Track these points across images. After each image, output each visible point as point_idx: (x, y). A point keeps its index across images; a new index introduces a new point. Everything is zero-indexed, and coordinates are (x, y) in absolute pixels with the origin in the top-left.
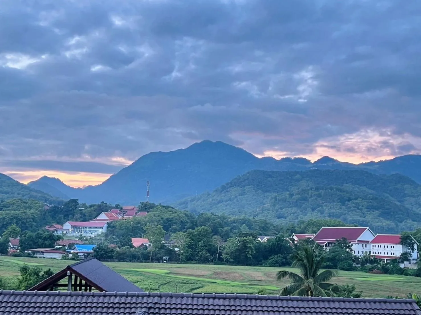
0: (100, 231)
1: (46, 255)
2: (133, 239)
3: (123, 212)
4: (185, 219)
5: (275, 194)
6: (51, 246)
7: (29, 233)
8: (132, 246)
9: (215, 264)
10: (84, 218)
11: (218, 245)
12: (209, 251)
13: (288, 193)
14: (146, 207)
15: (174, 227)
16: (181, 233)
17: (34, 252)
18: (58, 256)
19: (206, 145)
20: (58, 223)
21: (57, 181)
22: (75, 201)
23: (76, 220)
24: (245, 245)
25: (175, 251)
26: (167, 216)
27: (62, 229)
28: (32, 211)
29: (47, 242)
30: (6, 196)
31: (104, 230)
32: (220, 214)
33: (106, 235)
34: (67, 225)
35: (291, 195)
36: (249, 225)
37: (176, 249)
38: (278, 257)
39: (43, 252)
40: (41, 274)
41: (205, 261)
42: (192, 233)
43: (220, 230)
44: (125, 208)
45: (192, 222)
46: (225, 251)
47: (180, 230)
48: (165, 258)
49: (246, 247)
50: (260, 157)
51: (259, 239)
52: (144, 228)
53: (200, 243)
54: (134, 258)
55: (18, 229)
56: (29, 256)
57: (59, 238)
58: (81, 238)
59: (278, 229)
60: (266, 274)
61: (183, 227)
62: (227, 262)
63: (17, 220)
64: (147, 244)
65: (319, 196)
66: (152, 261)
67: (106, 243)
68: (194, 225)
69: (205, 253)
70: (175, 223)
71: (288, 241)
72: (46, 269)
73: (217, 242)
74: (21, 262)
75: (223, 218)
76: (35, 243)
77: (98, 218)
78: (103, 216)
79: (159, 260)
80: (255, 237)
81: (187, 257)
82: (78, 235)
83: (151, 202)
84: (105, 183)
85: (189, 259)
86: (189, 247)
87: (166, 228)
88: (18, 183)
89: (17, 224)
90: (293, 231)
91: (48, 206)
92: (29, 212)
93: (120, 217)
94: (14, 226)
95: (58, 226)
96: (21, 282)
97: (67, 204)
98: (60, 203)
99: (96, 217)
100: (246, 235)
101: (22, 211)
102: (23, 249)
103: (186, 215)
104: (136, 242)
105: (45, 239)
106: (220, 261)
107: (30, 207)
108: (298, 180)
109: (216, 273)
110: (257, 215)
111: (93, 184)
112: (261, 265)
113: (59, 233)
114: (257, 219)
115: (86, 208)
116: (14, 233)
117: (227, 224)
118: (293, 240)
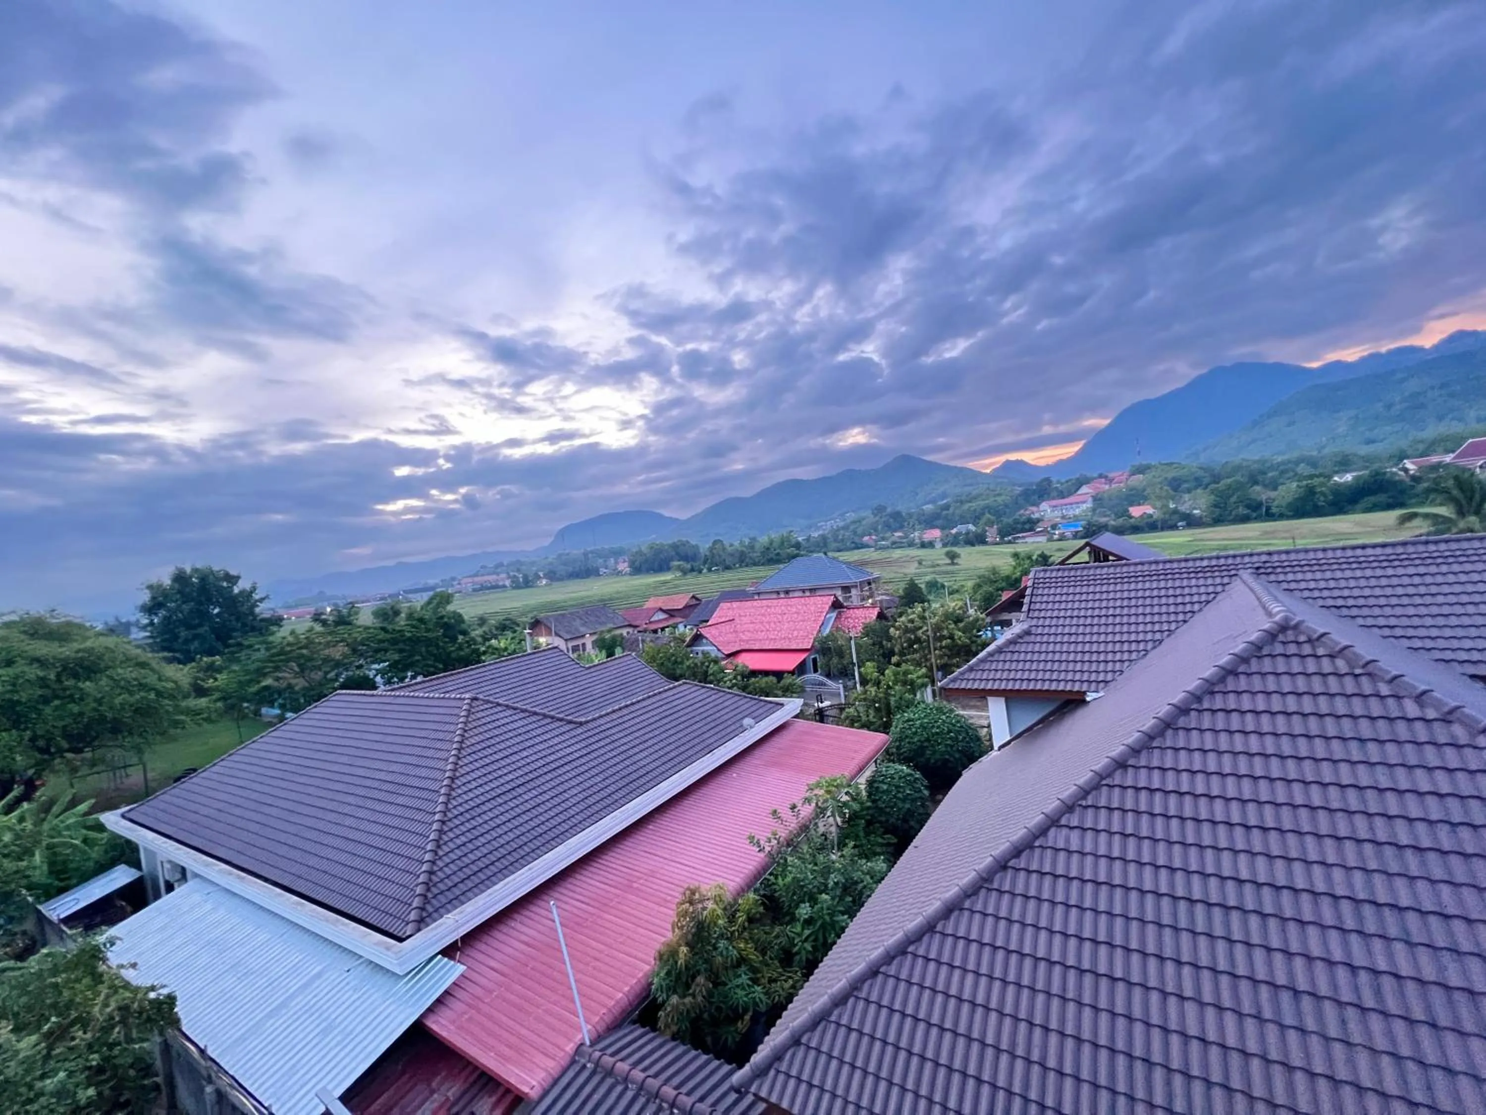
0: (1084, 506)
1: (1028, 540)
2: (1131, 509)
3: (1110, 481)
4: (1201, 473)
5: (1352, 413)
6: (1031, 529)
7: (1005, 520)
8: (1131, 517)
9: (1262, 521)
10: (1062, 495)
11: (1264, 497)
12: (1248, 507)
13: (1381, 404)
14: (1141, 470)
15: (1186, 485)
16: (1199, 491)
17: (1015, 538)
18: (1042, 539)
19: (1218, 373)
20: (1033, 505)
21: (1020, 463)
22: (1048, 480)
23: (1054, 499)
24: (1311, 491)
25: (1194, 515)
26: (1170, 475)
27: (1039, 511)
28: (1003, 497)
29: (1027, 526)
30: (970, 488)
31: (1089, 505)
32: (1257, 458)
33: (1094, 510)
34: (1044, 506)
35: (1389, 407)
36: (1312, 463)
37: (1196, 512)
38: (1382, 498)
39: (1024, 537)
40: (1034, 558)
41: (1245, 519)
42: (1216, 489)
43: (1260, 478)
44: (1111, 475)
45: (1213, 476)
46: (1276, 503)
47: (1196, 488)
48: (1180, 524)
49: (1314, 493)
50: (1315, 365)
51: (1336, 478)
52: (1145, 493)
53: (1233, 499)
54: (1136, 529)
55: (992, 518)
56: (1009, 542)
57: (1038, 521)
58: (1063, 517)
59: (1368, 460)
60: (1357, 524)
61: (1198, 483)
62: (1281, 517)
63: (988, 508)
64: (1150, 511)
65: (1452, 395)
66: (1162, 529)
67: (1095, 518)
68: (1216, 479)
69: (1242, 511)
70: (1186, 481)
71: (1395, 474)
72: (1039, 552)
73: (1260, 493)
74: (1009, 549)
75: (1263, 462)
76: (1014, 529)
77: (1079, 492)
78: (1084, 489)
79: (1174, 527)
80: (1329, 477)
81: (1213, 519)
82: (1060, 514)
83: (1144, 462)
84: (1077, 453)
85: (1217, 521)
86: (1215, 506)
87: (1175, 490)
88: (980, 473)
89: (989, 513)
90: (1402, 456)
91: (1018, 490)
92: (999, 499)
93: (1107, 487)
94: (988, 515)
95: (1034, 509)
96: (1015, 568)
97: (1038, 484)
98: (1031, 484)
99: (1078, 489)
100: (1311, 477)
101: (993, 499)
102: (1002, 537)
103: (1201, 468)
104: (1136, 511)
105: (1024, 523)
106: (1270, 516)
107: (999, 495)
108: (1402, 381)
109: (1266, 533)
110: (1324, 447)
111: (1064, 457)
112: (1345, 513)
113: (1036, 516)
114: (1326, 451)
115: (1062, 484)
116: (991, 524)
117: (1272, 468)
118: (1406, 470)
